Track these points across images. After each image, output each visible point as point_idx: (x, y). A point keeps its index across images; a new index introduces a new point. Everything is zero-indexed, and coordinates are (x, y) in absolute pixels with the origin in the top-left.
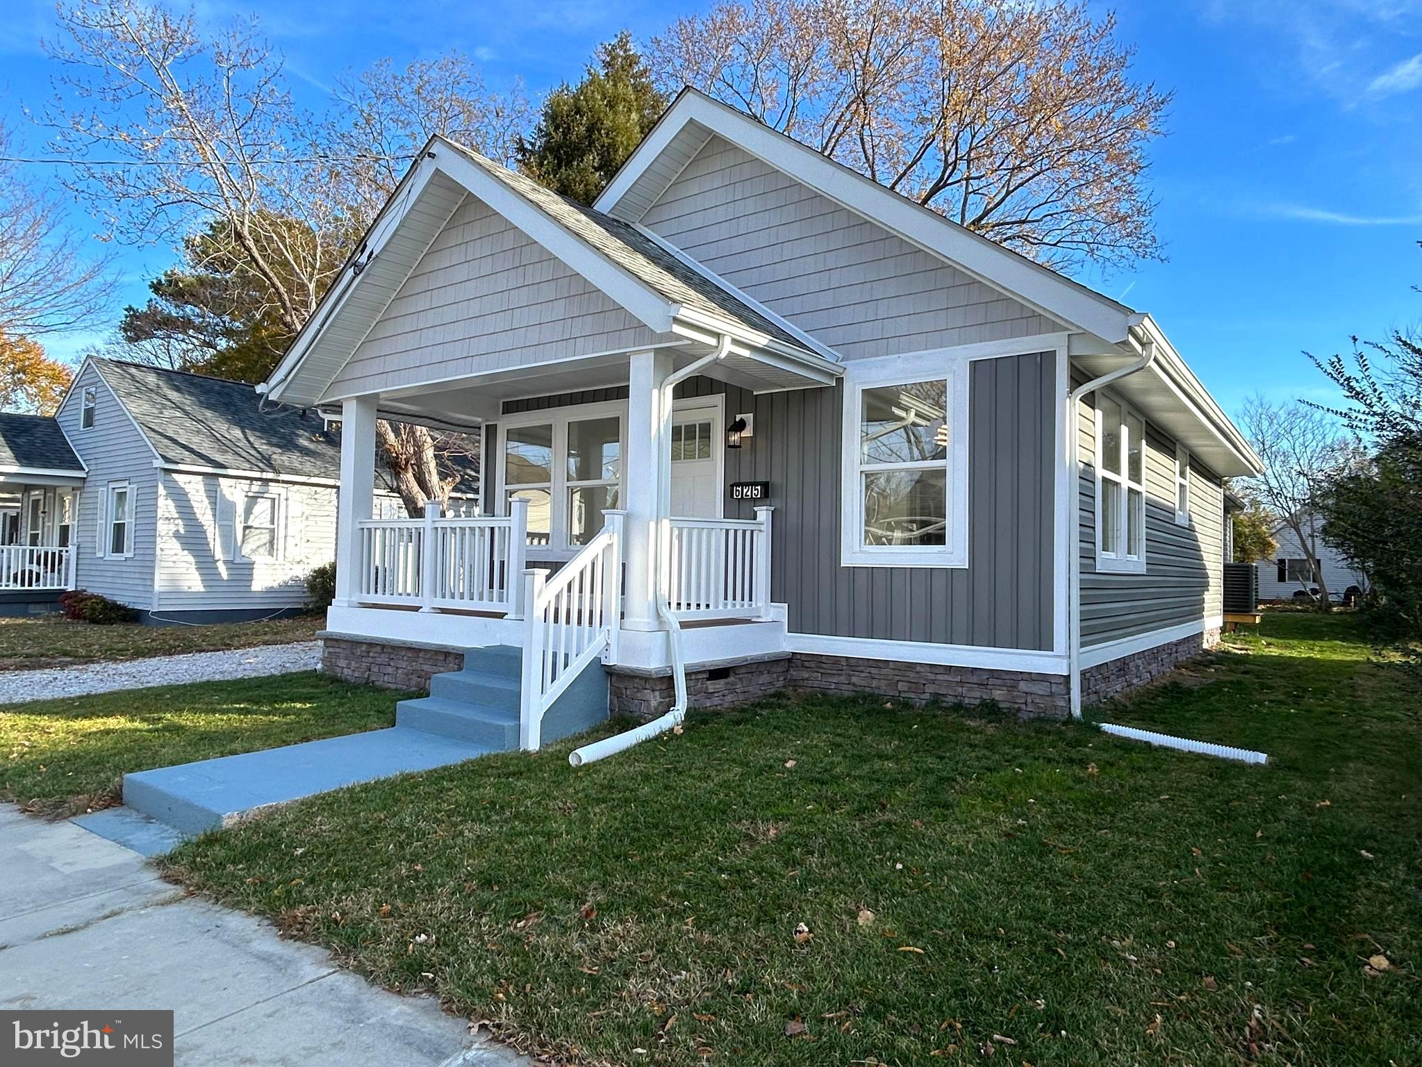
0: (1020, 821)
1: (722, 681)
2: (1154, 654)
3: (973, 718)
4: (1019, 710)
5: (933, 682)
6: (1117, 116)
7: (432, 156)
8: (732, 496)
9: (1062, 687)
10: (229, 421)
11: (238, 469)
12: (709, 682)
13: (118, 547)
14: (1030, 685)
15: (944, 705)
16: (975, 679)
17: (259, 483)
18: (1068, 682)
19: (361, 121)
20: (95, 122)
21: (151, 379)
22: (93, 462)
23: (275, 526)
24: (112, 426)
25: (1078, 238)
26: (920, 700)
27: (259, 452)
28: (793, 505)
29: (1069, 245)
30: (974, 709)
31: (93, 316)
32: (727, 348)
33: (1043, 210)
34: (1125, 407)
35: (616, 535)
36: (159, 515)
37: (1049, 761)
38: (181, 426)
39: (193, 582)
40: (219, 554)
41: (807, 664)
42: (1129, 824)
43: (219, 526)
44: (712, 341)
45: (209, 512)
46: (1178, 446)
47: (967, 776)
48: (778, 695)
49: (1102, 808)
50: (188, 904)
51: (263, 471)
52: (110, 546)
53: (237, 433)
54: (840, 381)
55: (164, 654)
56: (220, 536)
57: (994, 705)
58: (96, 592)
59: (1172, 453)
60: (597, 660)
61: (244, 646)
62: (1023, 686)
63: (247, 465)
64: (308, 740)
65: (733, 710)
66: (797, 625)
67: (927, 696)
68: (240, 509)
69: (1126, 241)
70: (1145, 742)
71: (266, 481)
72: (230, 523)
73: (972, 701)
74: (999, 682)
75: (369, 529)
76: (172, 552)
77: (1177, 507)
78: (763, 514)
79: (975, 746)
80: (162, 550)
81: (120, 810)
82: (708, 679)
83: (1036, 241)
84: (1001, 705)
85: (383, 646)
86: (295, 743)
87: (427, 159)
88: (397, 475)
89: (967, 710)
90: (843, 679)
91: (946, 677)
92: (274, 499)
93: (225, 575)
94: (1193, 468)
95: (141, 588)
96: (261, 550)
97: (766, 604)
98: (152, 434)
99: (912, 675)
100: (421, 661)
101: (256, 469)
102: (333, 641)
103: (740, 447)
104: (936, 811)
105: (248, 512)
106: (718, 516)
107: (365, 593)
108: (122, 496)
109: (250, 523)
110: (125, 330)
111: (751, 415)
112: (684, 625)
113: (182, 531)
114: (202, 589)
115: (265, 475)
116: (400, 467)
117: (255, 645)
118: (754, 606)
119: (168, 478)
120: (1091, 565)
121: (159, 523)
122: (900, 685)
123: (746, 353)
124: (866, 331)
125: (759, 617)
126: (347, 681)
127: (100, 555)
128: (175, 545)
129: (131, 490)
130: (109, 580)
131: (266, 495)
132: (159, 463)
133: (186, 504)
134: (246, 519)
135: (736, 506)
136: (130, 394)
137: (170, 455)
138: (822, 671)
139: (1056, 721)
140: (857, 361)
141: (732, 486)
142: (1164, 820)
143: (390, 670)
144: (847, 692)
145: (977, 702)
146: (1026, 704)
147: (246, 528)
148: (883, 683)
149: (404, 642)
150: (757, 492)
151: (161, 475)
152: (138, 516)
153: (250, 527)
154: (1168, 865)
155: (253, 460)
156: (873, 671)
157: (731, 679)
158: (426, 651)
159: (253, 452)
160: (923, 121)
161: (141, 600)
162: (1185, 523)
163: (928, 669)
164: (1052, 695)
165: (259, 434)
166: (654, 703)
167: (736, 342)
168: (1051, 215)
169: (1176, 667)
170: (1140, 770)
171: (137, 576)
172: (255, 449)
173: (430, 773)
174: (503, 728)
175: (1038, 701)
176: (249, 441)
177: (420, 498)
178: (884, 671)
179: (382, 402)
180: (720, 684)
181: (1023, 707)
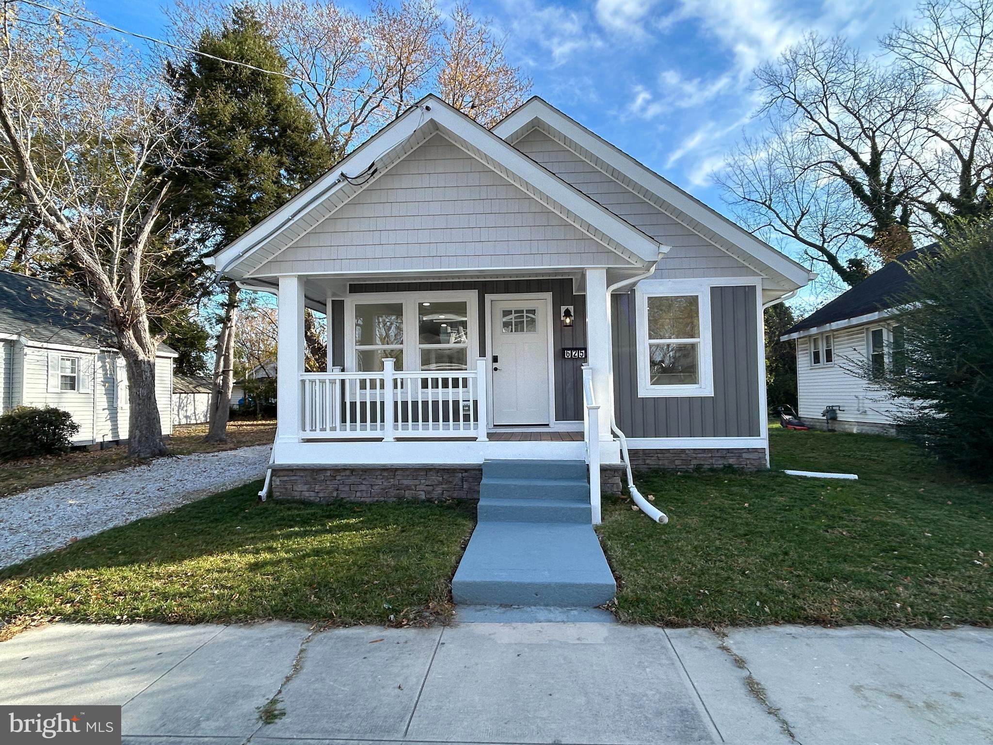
4: (743, 468)
5: (696, 458)
7: (429, 109)
8: (560, 357)
14: (748, 455)
15: (703, 470)
18: (763, 452)
26: (688, 469)
30: (720, 470)
54: (634, 291)
57: (730, 466)
67: (693, 466)
73: (719, 466)
84: (734, 466)
88: (121, 332)
89: (716, 471)
91: (702, 455)
99: (683, 455)
103: (571, 326)
111: (572, 307)
122: (677, 461)
139: (760, 471)
141: (559, 350)
145: (721, 466)
148: (666, 462)
150: (582, 354)
166: (621, 485)
175: (753, 462)
177: (140, 352)
178: (666, 455)
181: (746, 466)
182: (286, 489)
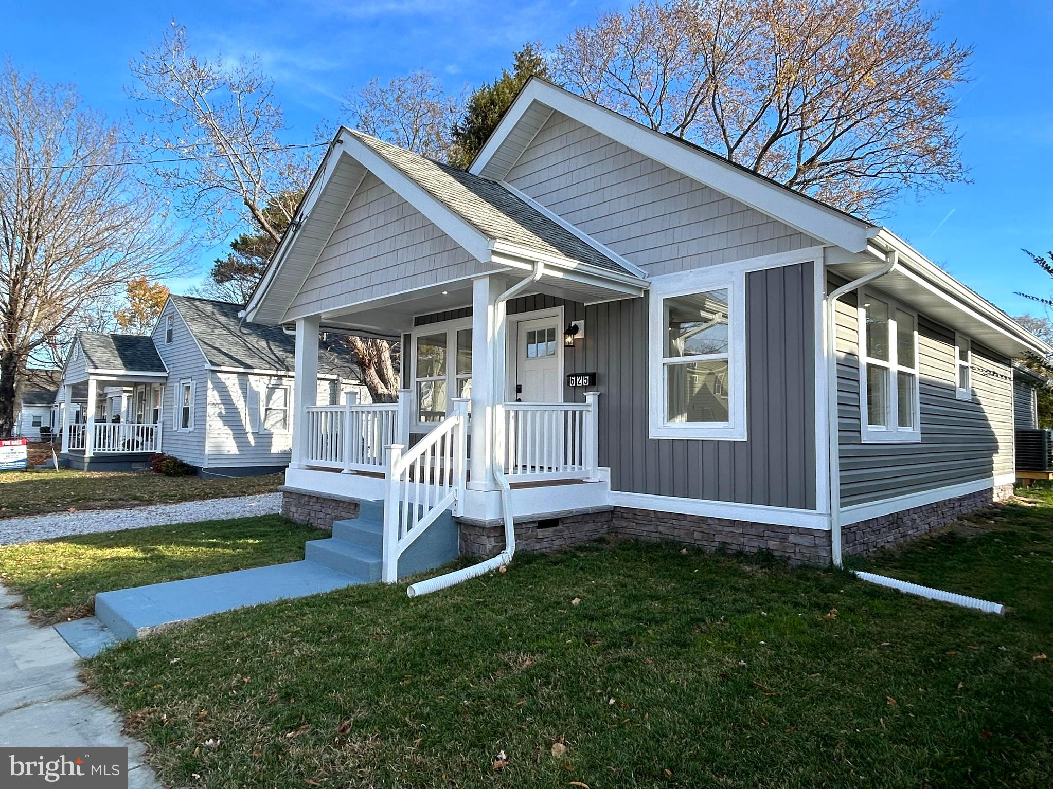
0: (742, 663)
1: (551, 529)
2: (933, 508)
3: (750, 563)
4: (789, 558)
5: (721, 532)
6: (925, 69)
7: (341, 142)
8: (569, 384)
9: (824, 540)
10: (258, 335)
11: (261, 368)
12: (538, 530)
13: (185, 425)
14: (798, 538)
15: (730, 552)
16: (753, 531)
17: (276, 378)
18: (830, 536)
19: (361, 124)
20: (154, 138)
21: (209, 308)
22: (171, 366)
23: (287, 408)
24: (182, 341)
25: (894, 169)
26: (711, 547)
27: (277, 357)
28: (614, 390)
29: (887, 175)
30: (752, 557)
31: (184, 267)
32: (541, 271)
33: (866, 150)
34: (892, 305)
35: (462, 417)
36: (208, 402)
37: (796, 605)
38: (226, 340)
39: (231, 447)
40: (248, 428)
41: (625, 515)
42: (840, 668)
43: (249, 408)
44: (529, 267)
45: (242, 399)
46: (957, 335)
47: (715, 617)
48: (601, 540)
49: (823, 652)
50: (79, 700)
51: (278, 370)
52: (181, 423)
53: (263, 343)
54: (647, 292)
55: (200, 499)
56: (249, 415)
57: (768, 553)
58: (171, 454)
59: (951, 341)
60: (447, 513)
61: (255, 493)
62: (792, 538)
63: (268, 366)
64: (237, 569)
65: (559, 552)
66: (618, 485)
67: (716, 544)
68: (263, 397)
69: (935, 169)
70: (894, 589)
71: (280, 377)
72: (256, 406)
73: (751, 550)
74: (773, 534)
75: (317, 412)
76: (217, 427)
77: (958, 384)
78: (591, 398)
79: (739, 589)
80: (210, 425)
81: (90, 620)
82: (538, 528)
83: (858, 174)
84: (776, 554)
85: (318, 498)
86: (228, 572)
87: (338, 145)
88: (364, 371)
89: (746, 556)
90: (652, 528)
91: (731, 529)
92: (286, 389)
93: (253, 443)
94: (974, 351)
95: (198, 452)
96: (278, 425)
97: (594, 466)
98: (205, 346)
99: (705, 526)
100: (340, 509)
101: (273, 368)
102: (288, 493)
103: (573, 346)
104: (674, 649)
105: (269, 398)
106: (560, 401)
107: (310, 459)
108: (188, 388)
109: (270, 406)
110: (215, 276)
111: (583, 321)
112: (514, 486)
113: (224, 412)
114: (238, 453)
115: (280, 373)
116: (366, 365)
117: (263, 493)
118: (584, 469)
119: (214, 376)
120: (857, 437)
121: (209, 407)
122: (696, 534)
123: (560, 275)
124: (666, 253)
125: (588, 478)
126: (295, 523)
127: (175, 429)
128: (219, 423)
129: (192, 384)
130: (180, 446)
131: (281, 387)
132: (208, 366)
133: (226, 394)
134: (267, 404)
135: (573, 393)
136: (193, 319)
137: (216, 360)
138: (636, 521)
139: (818, 569)
140: (661, 276)
141: (569, 376)
142: (876, 667)
143: (321, 515)
144: (655, 538)
145: (755, 550)
146: (794, 552)
147: (267, 410)
148: (682, 533)
149: (330, 495)
150: (586, 381)
151: (210, 374)
152: (197, 402)
153: (270, 409)
154: (858, 714)
155: (272, 362)
156: (675, 522)
157: (560, 527)
158: (344, 502)
159: (273, 357)
160: (761, 88)
161: (198, 460)
162: (969, 398)
163: (717, 522)
164: (815, 546)
165: (277, 344)
166: (489, 547)
167: (547, 266)
168: (873, 153)
169: (958, 518)
170: (878, 616)
171: (196, 443)
172: (275, 355)
173: (300, 600)
174: (368, 564)
175: (804, 551)
176: (270, 349)
177: (379, 387)
178: (683, 523)
179: (323, 321)
180: (549, 531)
181: (793, 555)
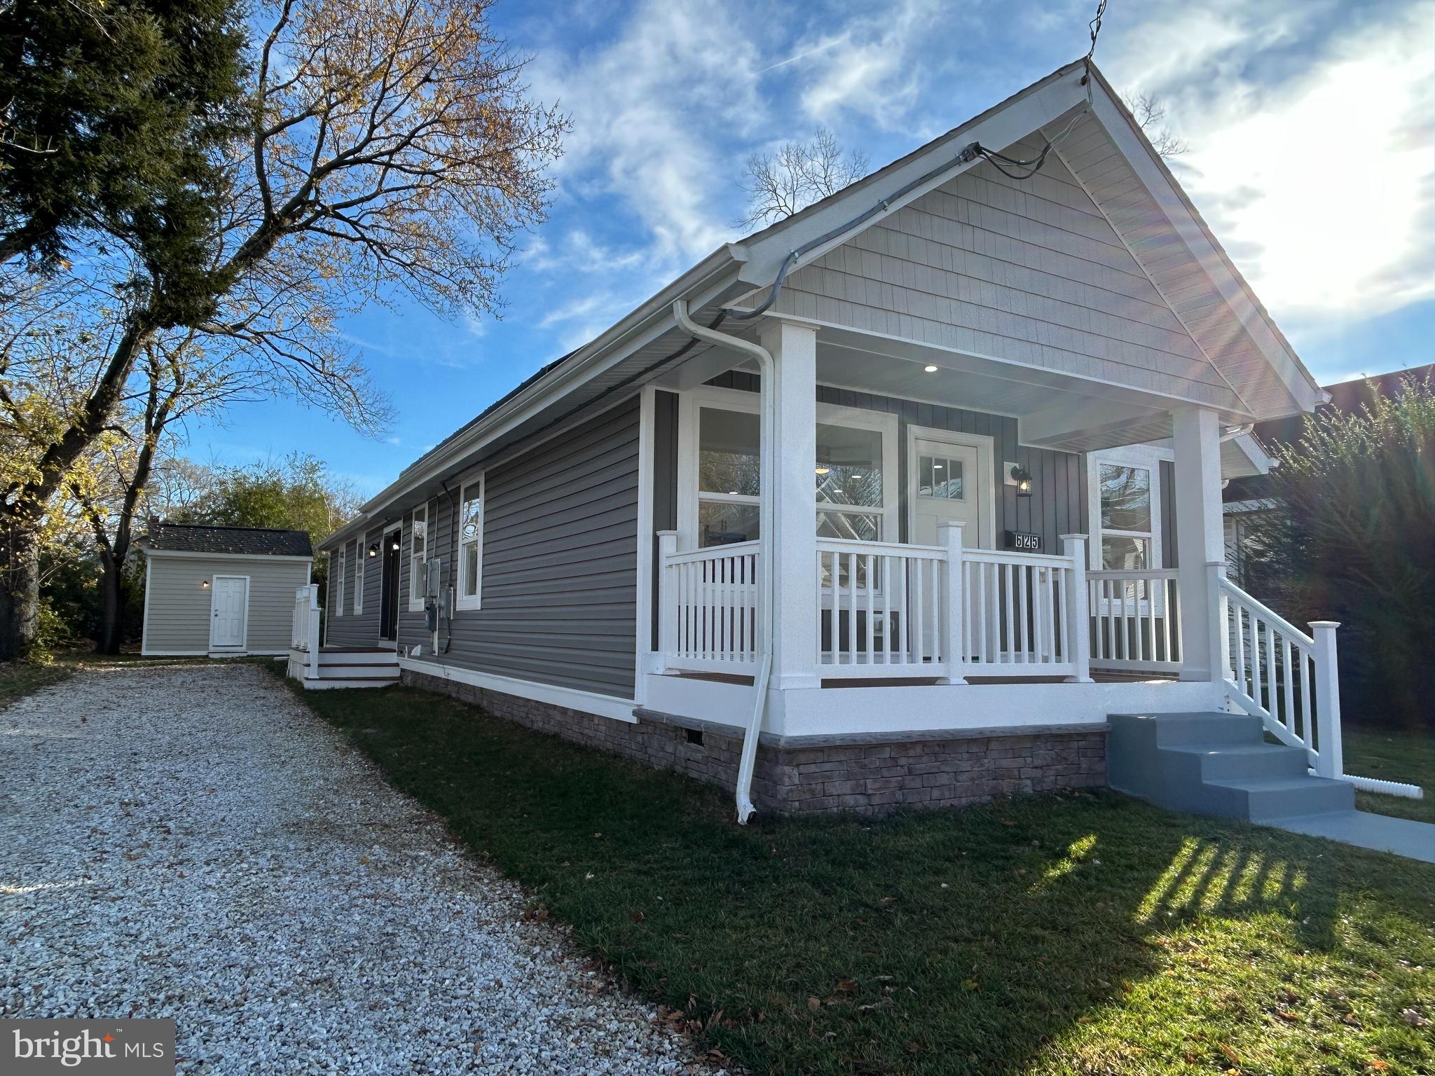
150: (1036, 543)
182: (812, 792)
